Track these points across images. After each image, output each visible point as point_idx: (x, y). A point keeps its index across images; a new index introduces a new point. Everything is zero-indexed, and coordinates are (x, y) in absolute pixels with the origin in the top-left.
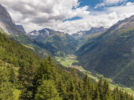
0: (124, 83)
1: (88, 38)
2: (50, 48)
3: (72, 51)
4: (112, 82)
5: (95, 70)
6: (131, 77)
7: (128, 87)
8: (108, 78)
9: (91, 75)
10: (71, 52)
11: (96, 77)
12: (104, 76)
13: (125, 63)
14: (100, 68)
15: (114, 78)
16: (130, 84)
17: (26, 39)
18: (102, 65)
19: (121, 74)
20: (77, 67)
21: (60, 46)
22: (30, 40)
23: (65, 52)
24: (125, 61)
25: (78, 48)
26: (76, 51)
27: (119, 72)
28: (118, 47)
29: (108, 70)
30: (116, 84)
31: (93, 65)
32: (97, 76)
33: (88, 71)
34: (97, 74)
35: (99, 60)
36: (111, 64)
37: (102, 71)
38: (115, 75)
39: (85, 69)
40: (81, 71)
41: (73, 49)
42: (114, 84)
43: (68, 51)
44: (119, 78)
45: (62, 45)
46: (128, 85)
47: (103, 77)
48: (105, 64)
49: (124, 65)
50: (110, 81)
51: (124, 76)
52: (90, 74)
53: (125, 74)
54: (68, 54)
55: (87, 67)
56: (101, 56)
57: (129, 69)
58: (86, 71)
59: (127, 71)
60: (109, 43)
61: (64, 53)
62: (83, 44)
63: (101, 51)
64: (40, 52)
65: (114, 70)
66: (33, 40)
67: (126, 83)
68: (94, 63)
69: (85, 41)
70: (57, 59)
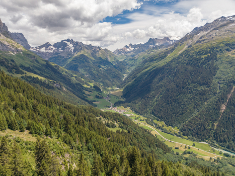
0: (197, 134)
1: (143, 58)
2: (75, 77)
3: (115, 81)
4: (178, 134)
5: (153, 113)
6: (209, 125)
7: (203, 141)
8: (173, 127)
9: (145, 122)
10: (114, 83)
11: (152, 125)
12: (167, 124)
13: (200, 102)
14: (161, 110)
15: (181, 126)
16: (205, 137)
17: (31, 60)
18: (164, 105)
19: (192, 119)
20: (122, 109)
21: (94, 72)
22: (38, 62)
23: (103, 83)
24: (201, 99)
25: (125, 76)
26: (121, 81)
27: (190, 116)
28: (191, 75)
29: (173, 114)
30: (185, 136)
31: (148, 106)
32: (156, 124)
33: (141, 116)
34: (155, 121)
35: (159, 96)
36: (178, 103)
37: (164, 116)
38: (183, 122)
39: (136, 112)
40: (128, 115)
41: (117, 77)
42: (181, 137)
43: (107, 81)
44: (189, 127)
45: (98, 71)
46: (203, 137)
47: (165, 125)
48: (168, 104)
49: (198, 105)
50: (176, 132)
51: (198, 122)
52: (143, 120)
53: (199, 120)
54: (109, 87)
55: (140, 108)
56: (163, 91)
57: (207, 111)
58: (137, 116)
59: (202, 115)
60: (177, 67)
61: (101, 84)
62: (133, 68)
63: (163, 81)
64: (57, 85)
65: (183, 113)
66: (45, 63)
67: (200, 135)
68: (151, 101)
69: (138, 63)
70: (88, 95)
